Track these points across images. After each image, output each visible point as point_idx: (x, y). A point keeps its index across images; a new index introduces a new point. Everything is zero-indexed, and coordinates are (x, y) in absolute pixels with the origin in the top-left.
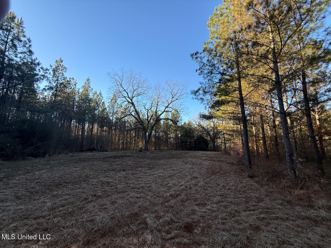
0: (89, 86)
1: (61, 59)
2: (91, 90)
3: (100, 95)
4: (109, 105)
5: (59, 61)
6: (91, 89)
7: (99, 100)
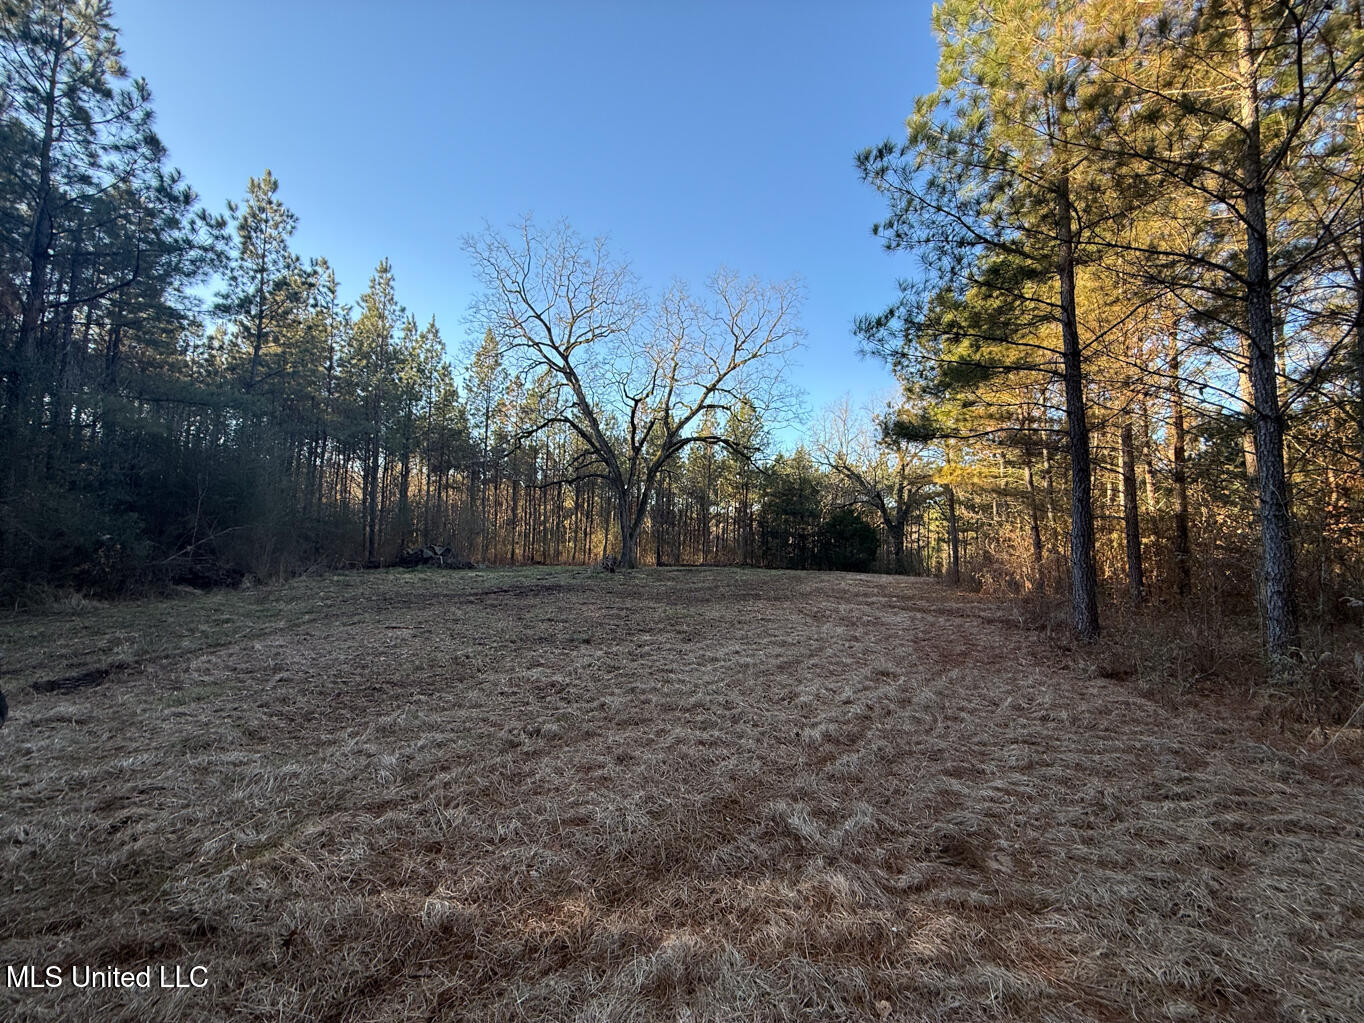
0: (388, 297)
1: (270, 174)
2: (397, 313)
3: (431, 336)
4: (467, 377)
5: (262, 186)
6: (398, 308)
7: (429, 355)
